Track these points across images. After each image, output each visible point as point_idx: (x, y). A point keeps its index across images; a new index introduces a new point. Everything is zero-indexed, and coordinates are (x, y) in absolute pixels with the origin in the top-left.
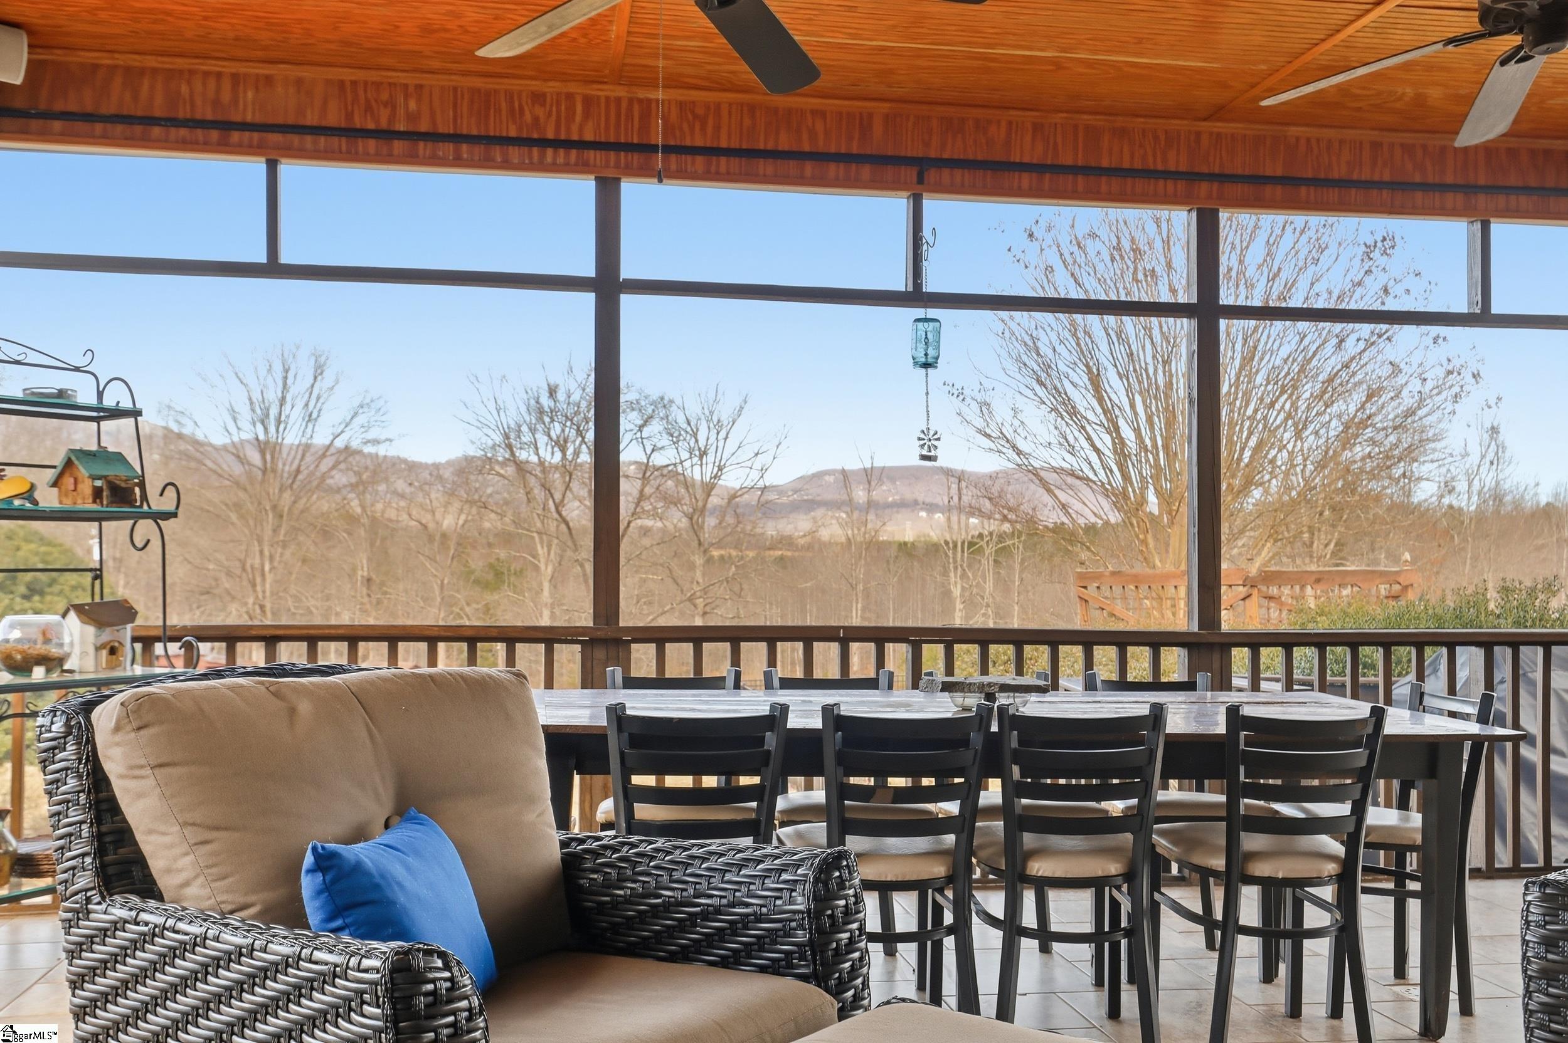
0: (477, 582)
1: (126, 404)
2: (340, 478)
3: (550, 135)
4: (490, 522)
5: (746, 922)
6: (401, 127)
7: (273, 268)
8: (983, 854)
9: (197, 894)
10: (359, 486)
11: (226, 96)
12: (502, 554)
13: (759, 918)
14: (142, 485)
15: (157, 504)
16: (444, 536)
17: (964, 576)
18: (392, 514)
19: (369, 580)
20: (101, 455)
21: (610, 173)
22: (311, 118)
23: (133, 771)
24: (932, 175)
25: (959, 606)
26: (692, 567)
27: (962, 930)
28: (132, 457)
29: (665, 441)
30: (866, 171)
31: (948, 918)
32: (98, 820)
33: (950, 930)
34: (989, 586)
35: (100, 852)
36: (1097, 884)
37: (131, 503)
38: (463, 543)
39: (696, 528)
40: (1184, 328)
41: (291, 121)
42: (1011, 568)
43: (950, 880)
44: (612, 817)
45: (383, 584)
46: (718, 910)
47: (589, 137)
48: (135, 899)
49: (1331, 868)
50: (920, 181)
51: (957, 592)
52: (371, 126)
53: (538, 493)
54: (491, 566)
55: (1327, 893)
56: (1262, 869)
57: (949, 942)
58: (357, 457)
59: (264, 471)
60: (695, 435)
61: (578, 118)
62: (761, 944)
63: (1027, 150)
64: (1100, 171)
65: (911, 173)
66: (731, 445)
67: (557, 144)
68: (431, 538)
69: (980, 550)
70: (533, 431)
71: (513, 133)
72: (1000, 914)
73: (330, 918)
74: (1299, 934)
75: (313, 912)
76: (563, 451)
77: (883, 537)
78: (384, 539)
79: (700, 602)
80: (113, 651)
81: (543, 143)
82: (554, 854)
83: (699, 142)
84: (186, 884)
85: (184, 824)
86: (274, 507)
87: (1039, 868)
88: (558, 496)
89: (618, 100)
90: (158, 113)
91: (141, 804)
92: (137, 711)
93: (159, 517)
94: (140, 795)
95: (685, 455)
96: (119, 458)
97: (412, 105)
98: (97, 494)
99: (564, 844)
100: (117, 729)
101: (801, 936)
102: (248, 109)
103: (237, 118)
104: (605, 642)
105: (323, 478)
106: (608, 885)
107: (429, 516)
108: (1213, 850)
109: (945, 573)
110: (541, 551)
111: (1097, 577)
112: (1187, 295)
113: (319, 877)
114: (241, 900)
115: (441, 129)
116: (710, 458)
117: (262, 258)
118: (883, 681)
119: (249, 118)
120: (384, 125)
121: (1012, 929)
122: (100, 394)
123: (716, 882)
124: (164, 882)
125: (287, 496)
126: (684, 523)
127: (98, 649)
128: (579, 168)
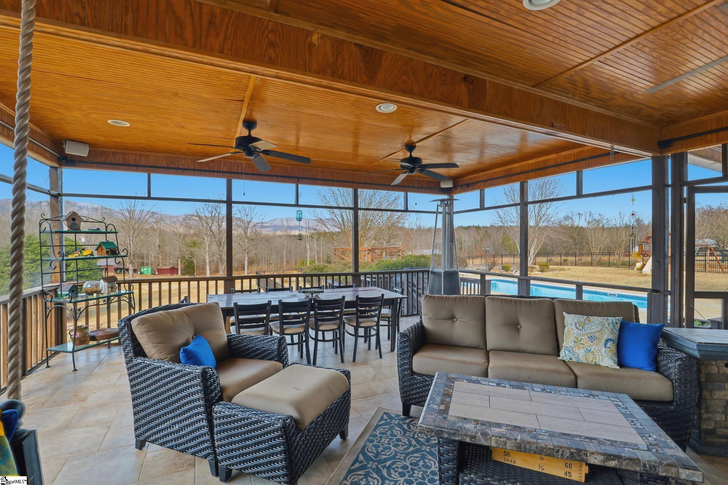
0: (189, 246)
1: (113, 230)
2: (151, 220)
3: (216, 170)
4: (192, 232)
5: (265, 351)
6: (181, 167)
7: (149, 198)
8: (311, 326)
9: (156, 356)
10: (156, 222)
11: (138, 159)
12: (195, 239)
13: (268, 350)
14: (118, 250)
15: (122, 254)
16: (180, 235)
17: (310, 243)
18: (165, 229)
19: (159, 246)
20: (107, 243)
21: (229, 178)
22: (158, 165)
23: (141, 333)
24: (300, 180)
25: (308, 250)
26: (244, 242)
27: (307, 341)
28: (116, 243)
29: (238, 212)
30: (286, 179)
31: (304, 339)
32: (133, 342)
33: (304, 341)
34: (315, 246)
35: (134, 349)
36: (333, 330)
37: (116, 254)
38: (185, 236)
39: (246, 233)
40: (351, 212)
41: (154, 165)
42: (320, 241)
43: (304, 332)
44: (234, 322)
45: (163, 247)
46: (259, 349)
47: (225, 170)
48: (143, 358)
49: (375, 324)
50: (298, 181)
51: (308, 247)
52: (173, 166)
53: (205, 225)
54: (193, 242)
55: (375, 328)
56: (362, 325)
57: (304, 344)
58: (156, 215)
59: (130, 219)
60: (245, 210)
61: (222, 166)
62: (268, 355)
63: (320, 176)
64: (334, 181)
65: (296, 180)
66: (254, 213)
67: (217, 172)
68: (176, 235)
69: (313, 238)
70: (203, 209)
71: (207, 169)
72: (314, 337)
73: (187, 361)
74: (370, 336)
75: (182, 360)
76: (212, 214)
77: (291, 234)
78: (163, 235)
79: (247, 251)
80: (112, 288)
81: (214, 171)
82: (225, 339)
83: (250, 172)
84: (153, 354)
85: (152, 343)
86: (133, 228)
87: (321, 328)
88: (210, 225)
89: (232, 162)
90: (120, 163)
91: (143, 340)
92: (142, 321)
93: (122, 257)
94: (143, 338)
95: (242, 215)
96: (112, 243)
97: (183, 162)
98: (107, 252)
99: (228, 336)
100: (137, 325)
101: (276, 353)
102: (144, 162)
103: (140, 164)
104: (230, 280)
105: (147, 221)
106: (237, 344)
107: (175, 230)
108: (354, 322)
109: (305, 243)
110: (206, 238)
111: (338, 249)
112: (352, 206)
113: (184, 354)
114: (165, 357)
115: (190, 168)
116: (249, 216)
117: (147, 196)
118: (291, 289)
119: (143, 164)
120: (177, 166)
121: (316, 340)
122: (106, 228)
123: (259, 343)
124: (148, 354)
125: (137, 225)
126: (243, 232)
127: (108, 288)
128: (223, 177)
